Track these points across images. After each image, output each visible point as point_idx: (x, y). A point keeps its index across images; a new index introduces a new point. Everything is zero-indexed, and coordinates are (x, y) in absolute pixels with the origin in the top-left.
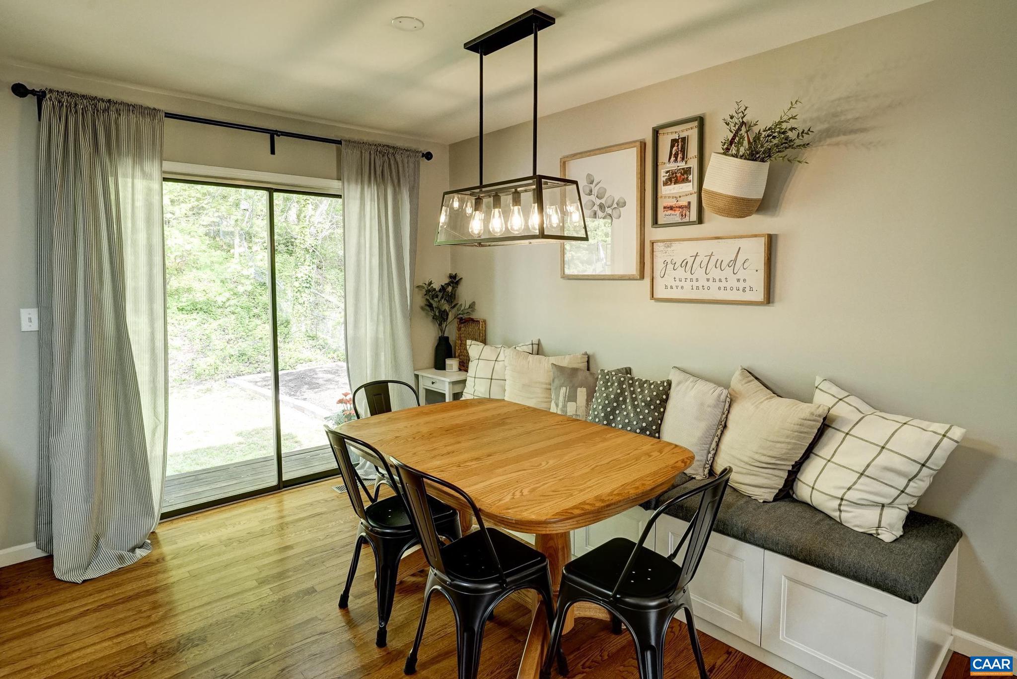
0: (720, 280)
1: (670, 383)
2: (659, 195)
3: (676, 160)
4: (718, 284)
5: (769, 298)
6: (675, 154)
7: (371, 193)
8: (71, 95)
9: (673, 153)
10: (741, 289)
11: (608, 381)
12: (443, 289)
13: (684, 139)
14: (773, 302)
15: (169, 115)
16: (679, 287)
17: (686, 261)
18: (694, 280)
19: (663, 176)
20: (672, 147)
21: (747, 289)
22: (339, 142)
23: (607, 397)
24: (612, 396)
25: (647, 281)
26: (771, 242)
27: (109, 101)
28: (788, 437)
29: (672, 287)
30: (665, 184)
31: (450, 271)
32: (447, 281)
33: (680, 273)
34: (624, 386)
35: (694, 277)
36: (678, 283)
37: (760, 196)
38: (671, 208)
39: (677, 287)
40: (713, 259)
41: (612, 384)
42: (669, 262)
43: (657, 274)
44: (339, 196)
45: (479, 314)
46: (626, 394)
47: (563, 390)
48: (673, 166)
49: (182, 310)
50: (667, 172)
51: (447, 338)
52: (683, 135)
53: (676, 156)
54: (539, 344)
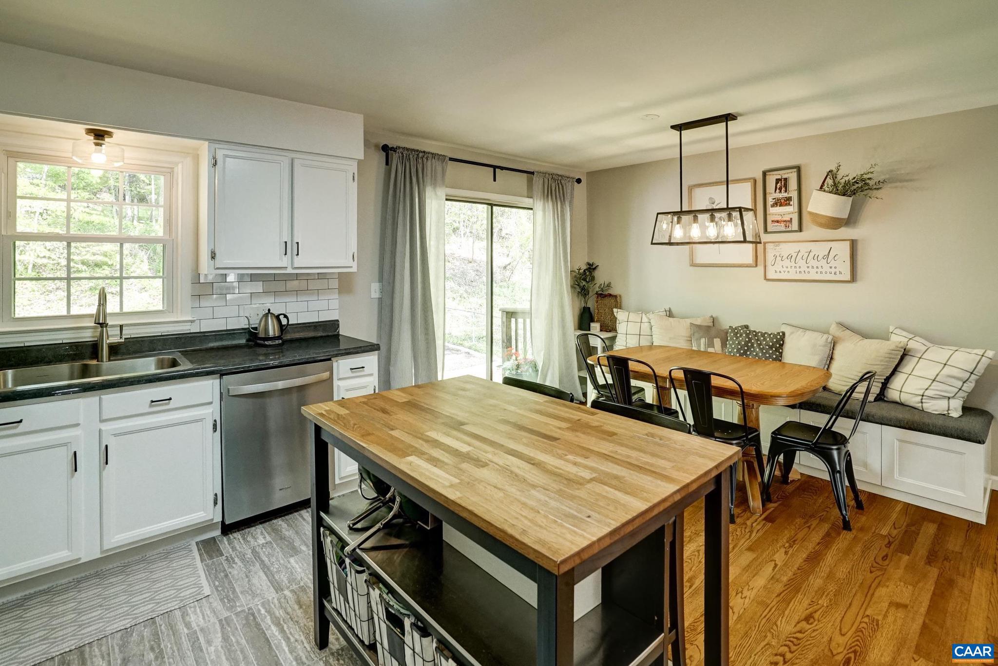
0: (817, 267)
1: (784, 334)
2: (768, 212)
3: (780, 192)
4: (816, 270)
5: (854, 278)
9: (778, 187)
10: (833, 273)
11: (737, 333)
12: (585, 272)
13: (786, 179)
14: (856, 281)
15: (449, 159)
16: (786, 272)
17: (790, 256)
18: (798, 267)
19: (770, 201)
20: (777, 183)
21: (838, 273)
22: (531, 173)
23: (739, 344)
24: (743, 343)
25: (760, 268)
26: (853, 244)
28: (881, 361)
29: (780, 272)
30: (772, 206)
31: (586, 260)
32: (587, 267)
33: (787, 263)
34: (750, 336)
35: (797, 265)
36: (785, 269)
37: (846, 216)
38: (778, 222)
39: (784, 272)
40: (812, 255)
41: (741, 335)
42: (778, 256)
43: (769, 263)
44: (532, 209)
45: (615, 291)
46: (753, 341)
47: (703, 340)
48: (779, 195)
50: (774, 199)
51: (589, 308)
52: (785, 176)
53: (780, 189)
54: (670, 311)
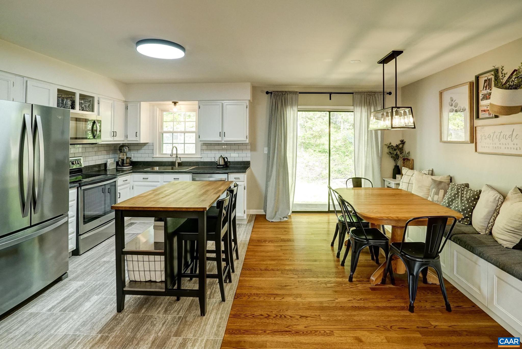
0: (506, 144)
1: (481, 191)
2: (480, 105)
3: (486, 89)
4: (505, 146)
6: (486, 87)
7: (364, 110)
8: (277, 92)
9: (485, 86)
10: (515, 149)
11: (453, 187)
12: (397, 146)
13: (489, 80)
15: (300, 93)
16: (488, 147)
17: (490, 136)
18: (494, 144)
19: (481, 97)
20: (485, 83)
21: (518, 148)
22: (353, 93)
23: (451, 194)
24: (453, 194)
25: (474, 144)
27: (286, 92)
29: (484, 147)
30: (481, 100)
31: (401, 139)
32: (400, 142)
33: (488, 140)
34: (459, 191)
35: (494, 142)
36: (487, 145)
38: (484, 111)
40: (502, 135)
41: (454, 189)
42: (483, 136)
43: (478, 142)
45: (412, 157)
46: (459, 194)
47: (434, 190)
48: (485, 92)
49: (320, 152)
50: (482, 95)
51: (399, 166)
52: (489, 78)
54: (432, 171)
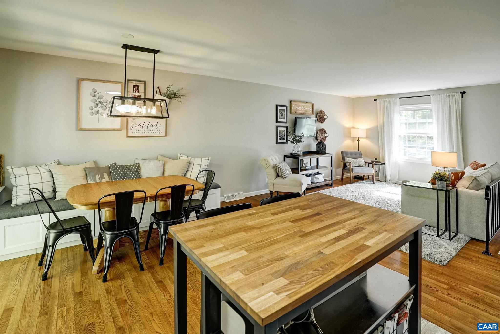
0: (152, 130)
1: (139, 163)
3: (136, 92)
4: (151, 131)
6: (135, 90)
9: (135, 89)
10: (158, 133)
13: (138, 86)
14: (167, 136)
16: (138, 133)
17: (140, 125)
18: (143, 130)
20: (134, 87)
21: (160, 133)
25: (125, 131)
29: (135, 133)
33: (138, 128)
35: (143, 129)
36: (137, 131)
39: (137, 133)
40: (150, 124)
42: (134, 125)
50: (132, 95)
52: (138, 85)
53: (136, 91)
